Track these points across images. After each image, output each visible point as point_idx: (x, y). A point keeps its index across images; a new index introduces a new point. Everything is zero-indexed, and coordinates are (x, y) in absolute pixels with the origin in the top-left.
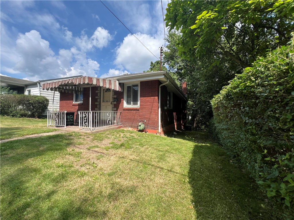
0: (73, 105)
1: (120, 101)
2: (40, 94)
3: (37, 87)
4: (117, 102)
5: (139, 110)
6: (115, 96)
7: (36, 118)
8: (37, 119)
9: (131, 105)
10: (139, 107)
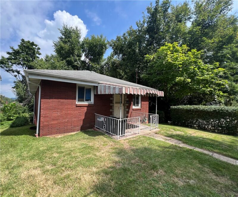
1: (131, 104)
4: (128, 104)
5: (141, 110)
9: (135, 106)
10: (140, 108)
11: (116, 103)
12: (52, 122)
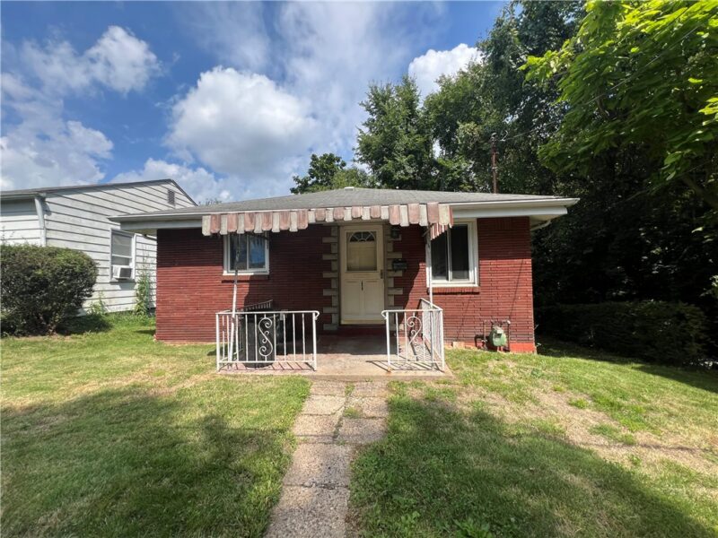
0: (224, 282)
1: (417, 270)
2: (47, 239)
3: (34, 212)
4: (404, 271)
5: (478, 293)
6: (399, 256)
7: (52, 334)
8: (57, 338)
9: (447, 279)
10: (476, 285)
11: (349, 269)
12: (176, 315)
